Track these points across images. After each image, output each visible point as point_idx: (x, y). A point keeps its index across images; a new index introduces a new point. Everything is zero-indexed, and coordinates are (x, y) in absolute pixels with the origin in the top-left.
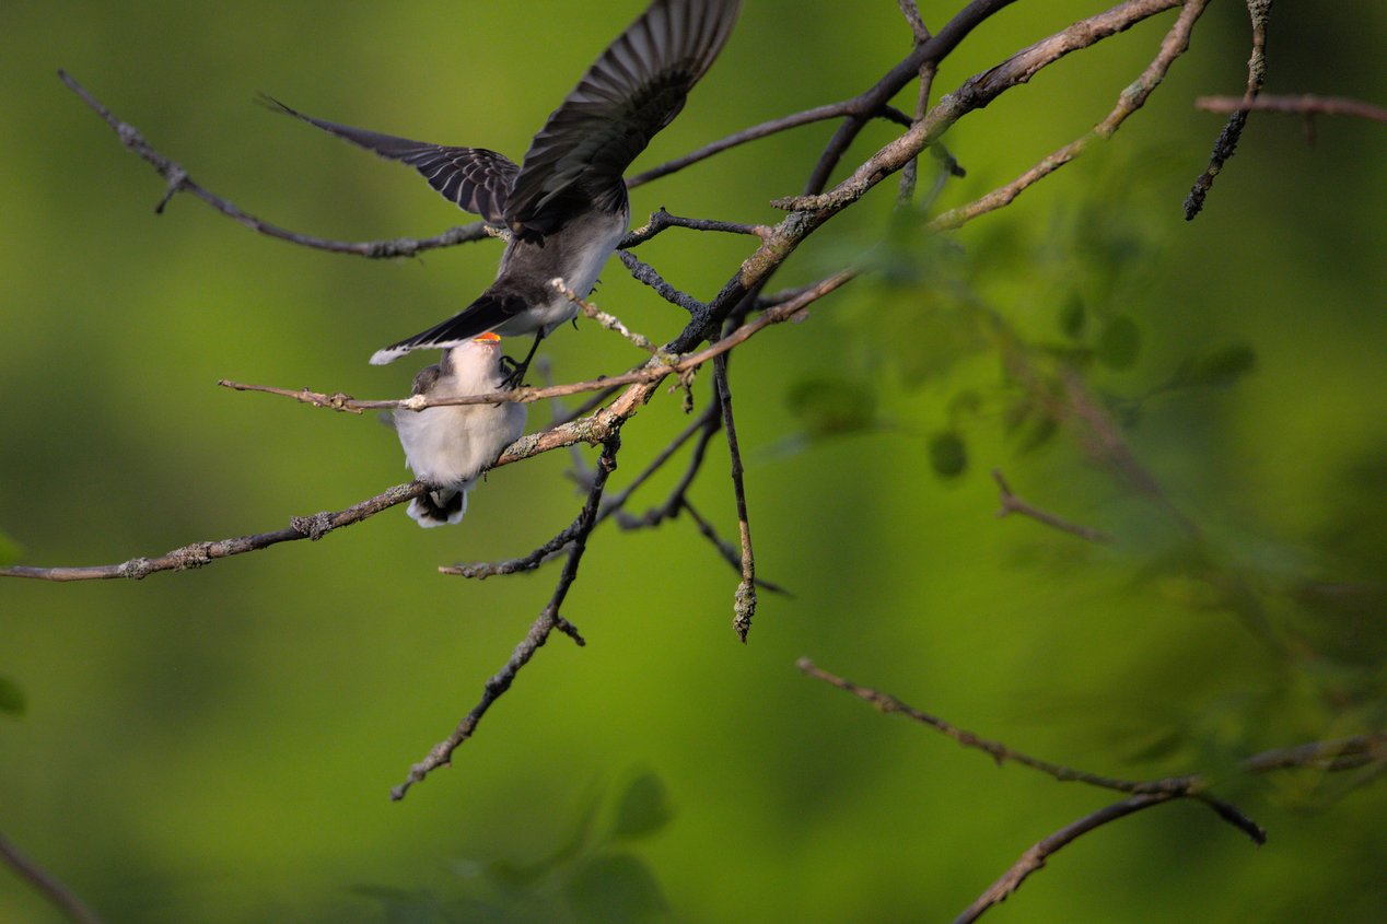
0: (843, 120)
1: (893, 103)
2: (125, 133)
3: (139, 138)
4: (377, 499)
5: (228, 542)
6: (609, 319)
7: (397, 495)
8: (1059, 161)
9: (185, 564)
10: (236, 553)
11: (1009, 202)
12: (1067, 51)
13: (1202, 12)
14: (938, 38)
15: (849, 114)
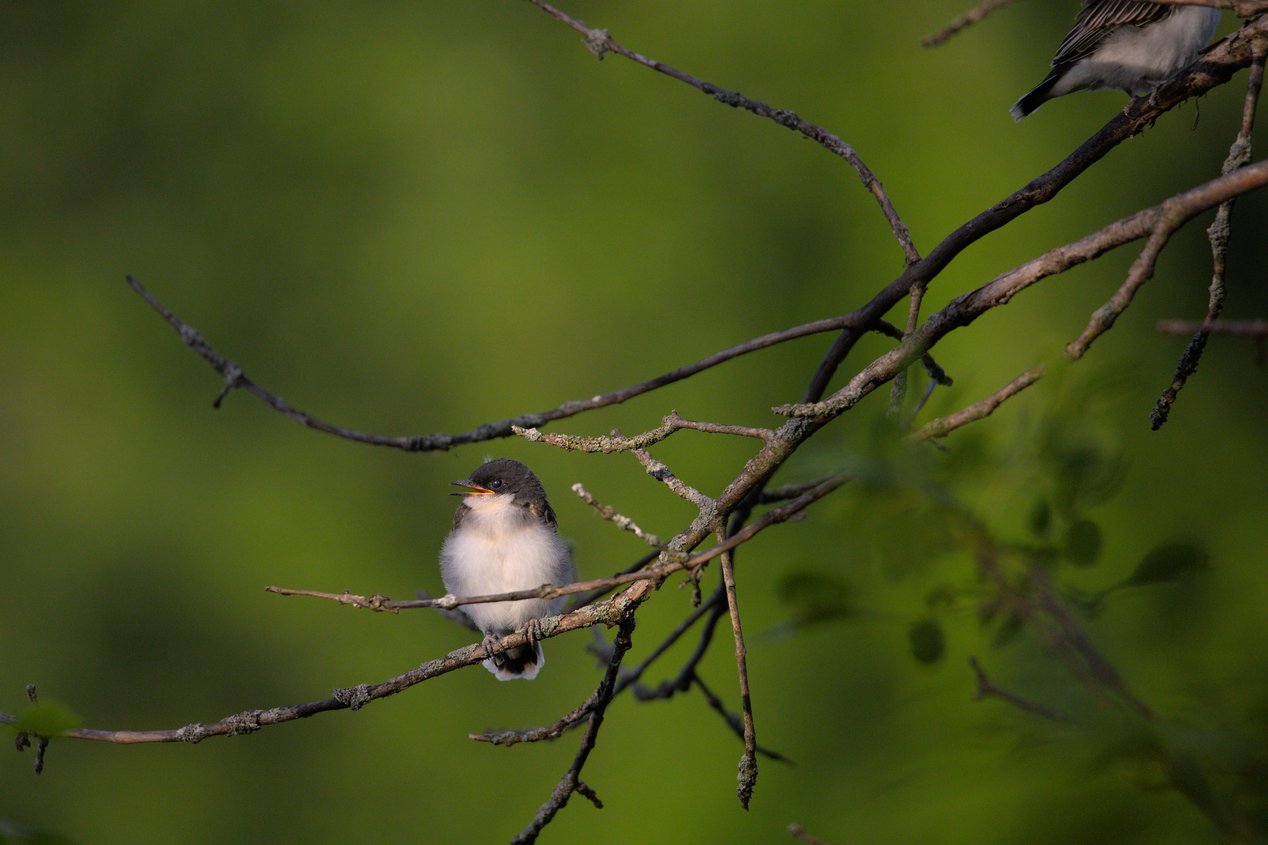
0: (840, 333)
1: (886, 318)
2: (186, 333)
3: (200, 339)
4: (412, 673)
5: (276, 710)
6: (624, 520)
7: (430, 670)
8: (1035, 376)
9: (237, 730)
10: (283, 721)
11: (989, 413)
12: (1043, 276)
13: (1165, 243)
14: (927, 259)
15: (845, 327)
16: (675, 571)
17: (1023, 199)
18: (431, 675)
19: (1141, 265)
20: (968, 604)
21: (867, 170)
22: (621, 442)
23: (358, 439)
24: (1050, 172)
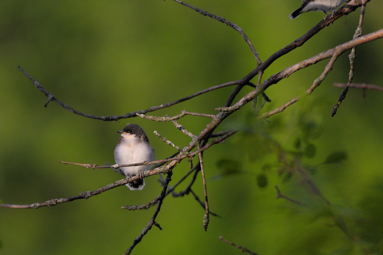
0: (237, 86)
1: (251, 81)
2: (36, 84)
3: (40, 86)
4: (104, 188)
5: (62, 199)
6: (169, 142)
7: (110, 187)
8: (297, 99)
9: (50, 205)
10: (64, 202)
11: (282, 111)
12: (299, 69)
13: (336, 59)
14: (264, 63)
15: (238, 84)
16: (185, 158)
17: (293, 45)
18: (110, 189)
19: (329, 66)
20: (275, 169)
21: (246, 36)
22: (169, 118)
23: (89, 117)
24: (302, 37)
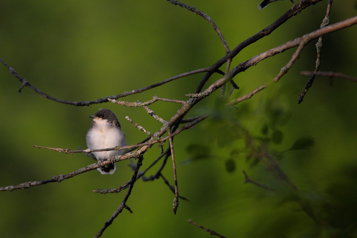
0: (206, 73)
1: (220, 69)
2: (11, 70)
3: (15, 71)
4: (76, 172)
5: (36, 182)
6: (141, 128)
7: (82, 171)
8: (264, 87)
9: (24, 188)
10: (38, 185)
11: (250, 98)
12: (267, 57)
13: (303, 48)
14: (232, 51)
15: (208, 71)
16: (155, 143)
17: (261, 34)
18: (82, 172)
19: (296, 55)
20: (243, 155)
21: (215, 24)
22: (140, 104)
23: (62, 102)
24: (269, 26)
